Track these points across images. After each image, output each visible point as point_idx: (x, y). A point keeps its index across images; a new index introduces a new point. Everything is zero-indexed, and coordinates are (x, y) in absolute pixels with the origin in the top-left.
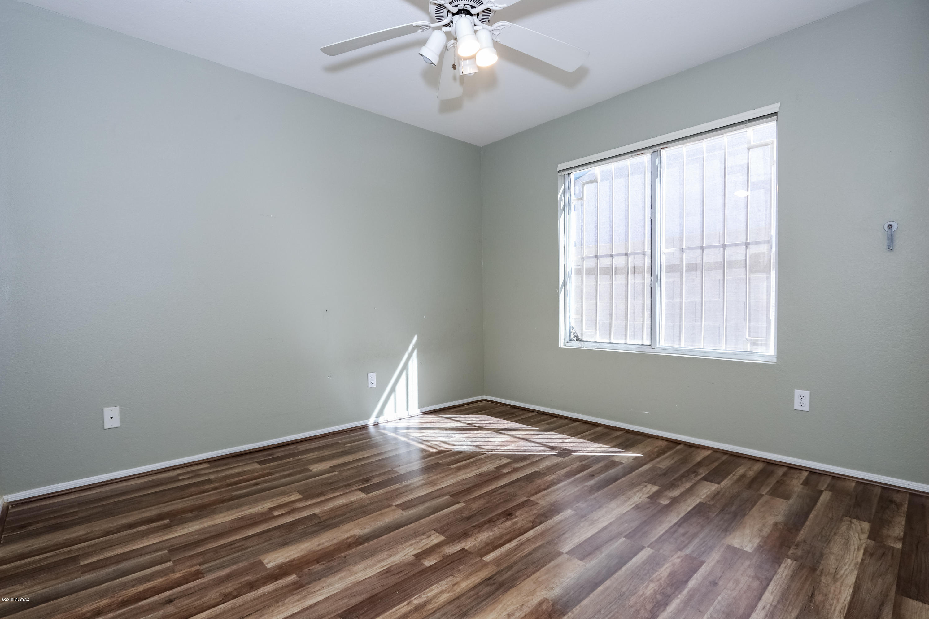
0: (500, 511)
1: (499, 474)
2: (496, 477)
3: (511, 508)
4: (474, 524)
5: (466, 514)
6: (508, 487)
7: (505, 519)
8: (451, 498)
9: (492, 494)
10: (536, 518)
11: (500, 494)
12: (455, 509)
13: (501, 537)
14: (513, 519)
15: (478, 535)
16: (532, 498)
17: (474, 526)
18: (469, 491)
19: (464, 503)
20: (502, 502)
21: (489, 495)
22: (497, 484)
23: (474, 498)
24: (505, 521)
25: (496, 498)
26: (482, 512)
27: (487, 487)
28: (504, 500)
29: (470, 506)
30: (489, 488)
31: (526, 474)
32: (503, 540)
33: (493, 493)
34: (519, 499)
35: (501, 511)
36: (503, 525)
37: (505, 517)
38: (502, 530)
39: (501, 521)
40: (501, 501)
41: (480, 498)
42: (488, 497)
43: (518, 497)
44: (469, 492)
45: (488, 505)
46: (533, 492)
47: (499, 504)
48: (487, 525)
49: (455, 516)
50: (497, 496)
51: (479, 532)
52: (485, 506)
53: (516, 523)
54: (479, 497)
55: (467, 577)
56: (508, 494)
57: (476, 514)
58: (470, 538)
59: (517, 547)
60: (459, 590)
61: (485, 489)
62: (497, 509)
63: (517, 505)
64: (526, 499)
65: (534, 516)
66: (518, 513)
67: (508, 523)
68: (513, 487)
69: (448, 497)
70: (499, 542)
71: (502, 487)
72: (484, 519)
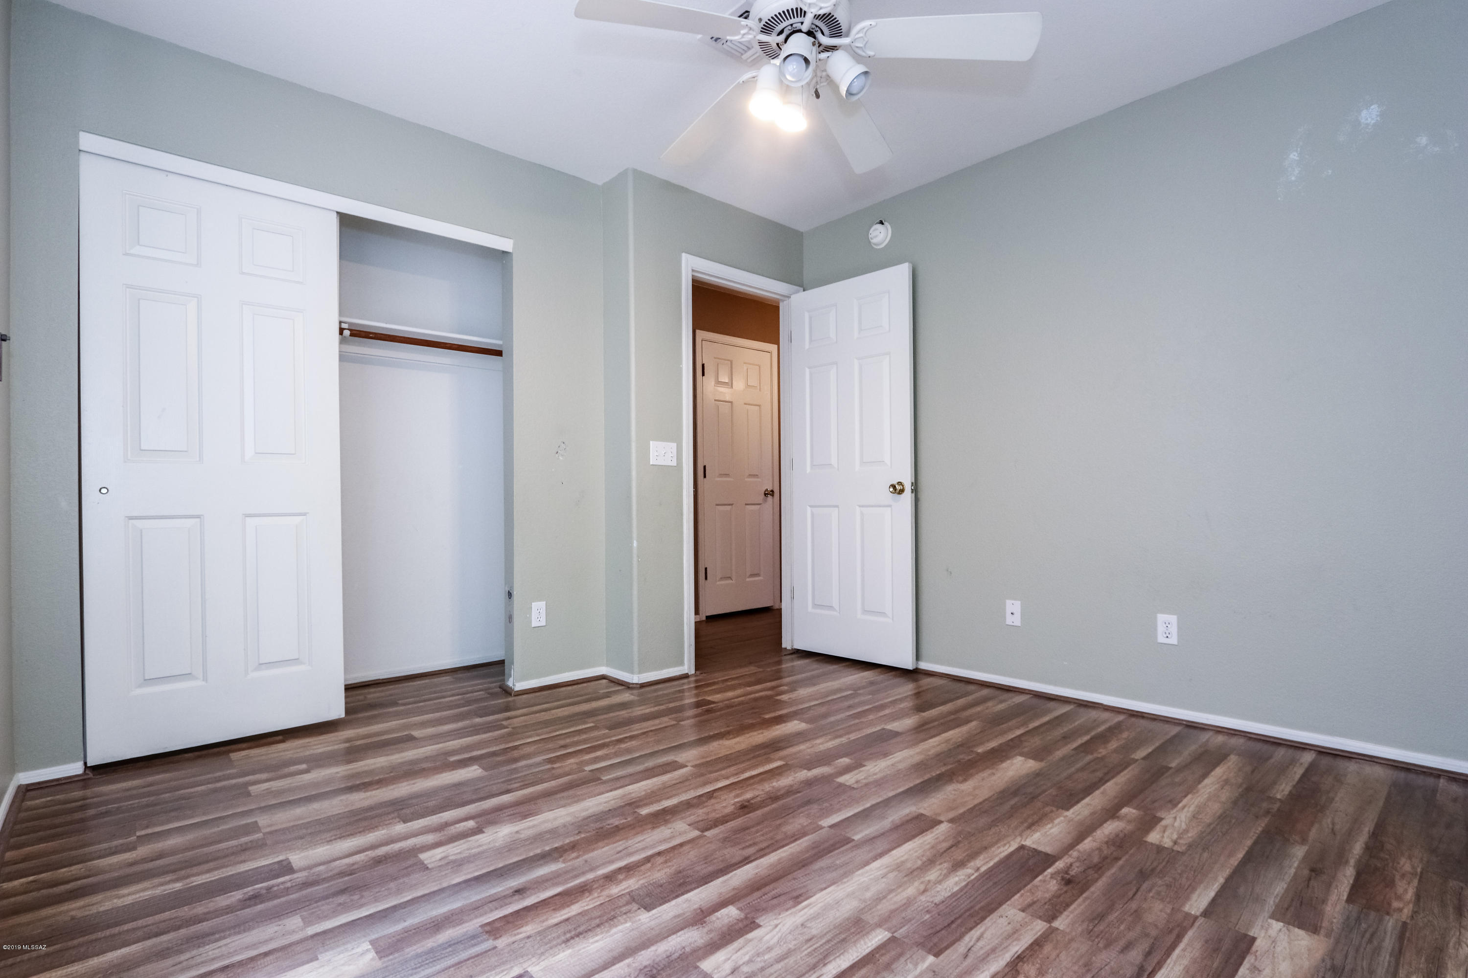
0: (759, 813)
1: (749, 899)
2: (758, 889)
3: (739, 816)
4: (799, 795)
5: (815, 808)
6: (734, 861)
7: (752, 801)
8: (848, 835)
9: (770, 842)
10: (704, 802)
11: (755, 844)
12: (834, 816)
13: (762, 781)
14: (740, 801)
15: (792, 783)
16: (696, 833)
17: (799, 792)
18: (816, 850)
19: (821, 825)
20: (753, 827)
21: (776, 841)
22: (757, 867)
23: (805, 834)
24: (753, 798)
25: (763, 835)
26: (788, 812)
27: (779, 861)
28: (747, 831)
29: (810, 821)
30: (776, 858)
31: (680, 900)
32: (758, 778)
33: (768, 847)
34: (720, 833)
35: (757, 812)
36: (757, 794)
37: (752, 804)
38: (758, 787)
39: (759, 799)
40: (754, 830)
41: (794, 835)
42: (778, 837)
43: (721, 836)
44: (817, 847)
45: (778, 822)
46: (686, 848)
47: (758, 824)
48: (779, 794)
49: (831, 805)
50: (762, 838)
51: (791, 786)
52: (783, 820)
53: (737, 796)
54: (794, 838)
55: (800, 751)
56: (739, 844)
57: (798, 809)
58: (802, 779)
59: (743, 772)
60: (808, 744)
61: (784, 855)
62: (763, 815)
63: (727, 822)
64: (707, 834)
65: (706, 804)
66: (730, 809)
67: (748, 795)
68: (722, 861)
69: (856, 837)
70: (763, 776)
71: (746, 860)
72: (784, 801)
